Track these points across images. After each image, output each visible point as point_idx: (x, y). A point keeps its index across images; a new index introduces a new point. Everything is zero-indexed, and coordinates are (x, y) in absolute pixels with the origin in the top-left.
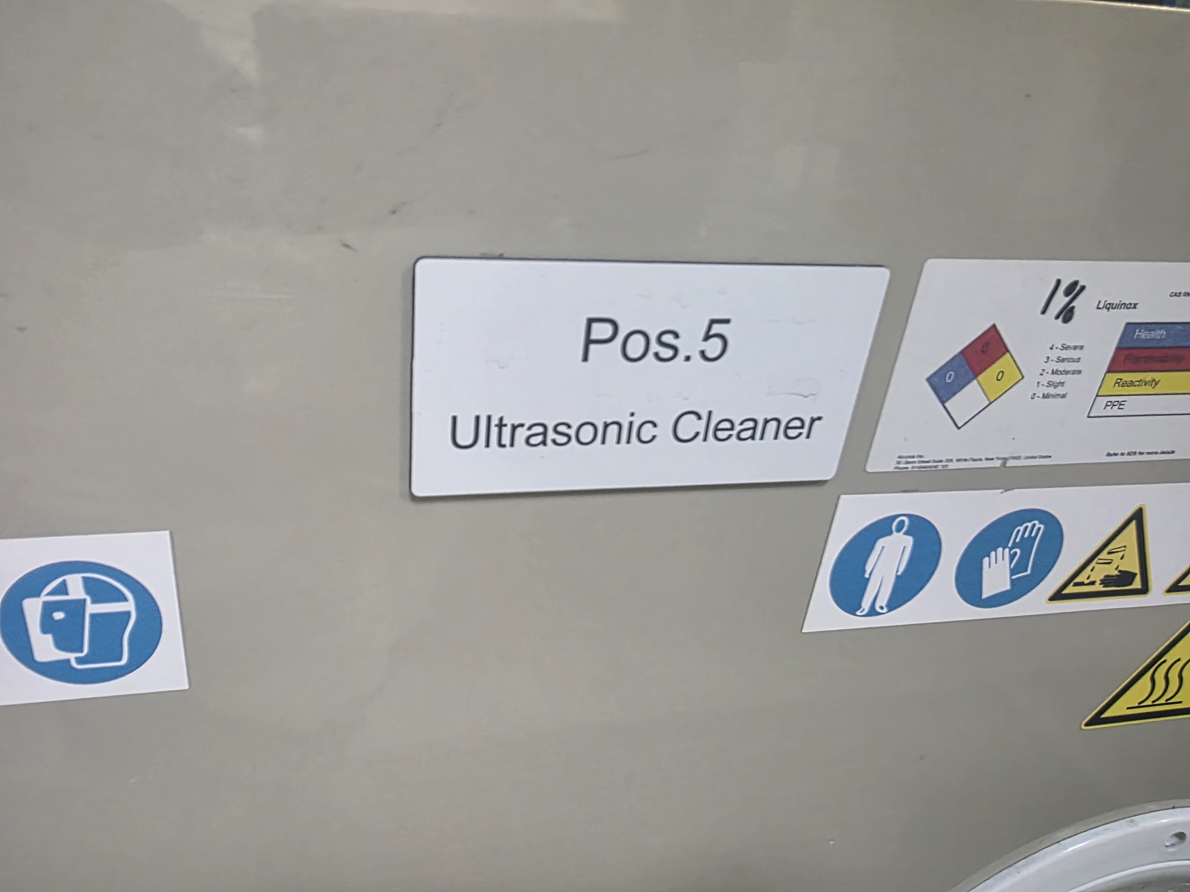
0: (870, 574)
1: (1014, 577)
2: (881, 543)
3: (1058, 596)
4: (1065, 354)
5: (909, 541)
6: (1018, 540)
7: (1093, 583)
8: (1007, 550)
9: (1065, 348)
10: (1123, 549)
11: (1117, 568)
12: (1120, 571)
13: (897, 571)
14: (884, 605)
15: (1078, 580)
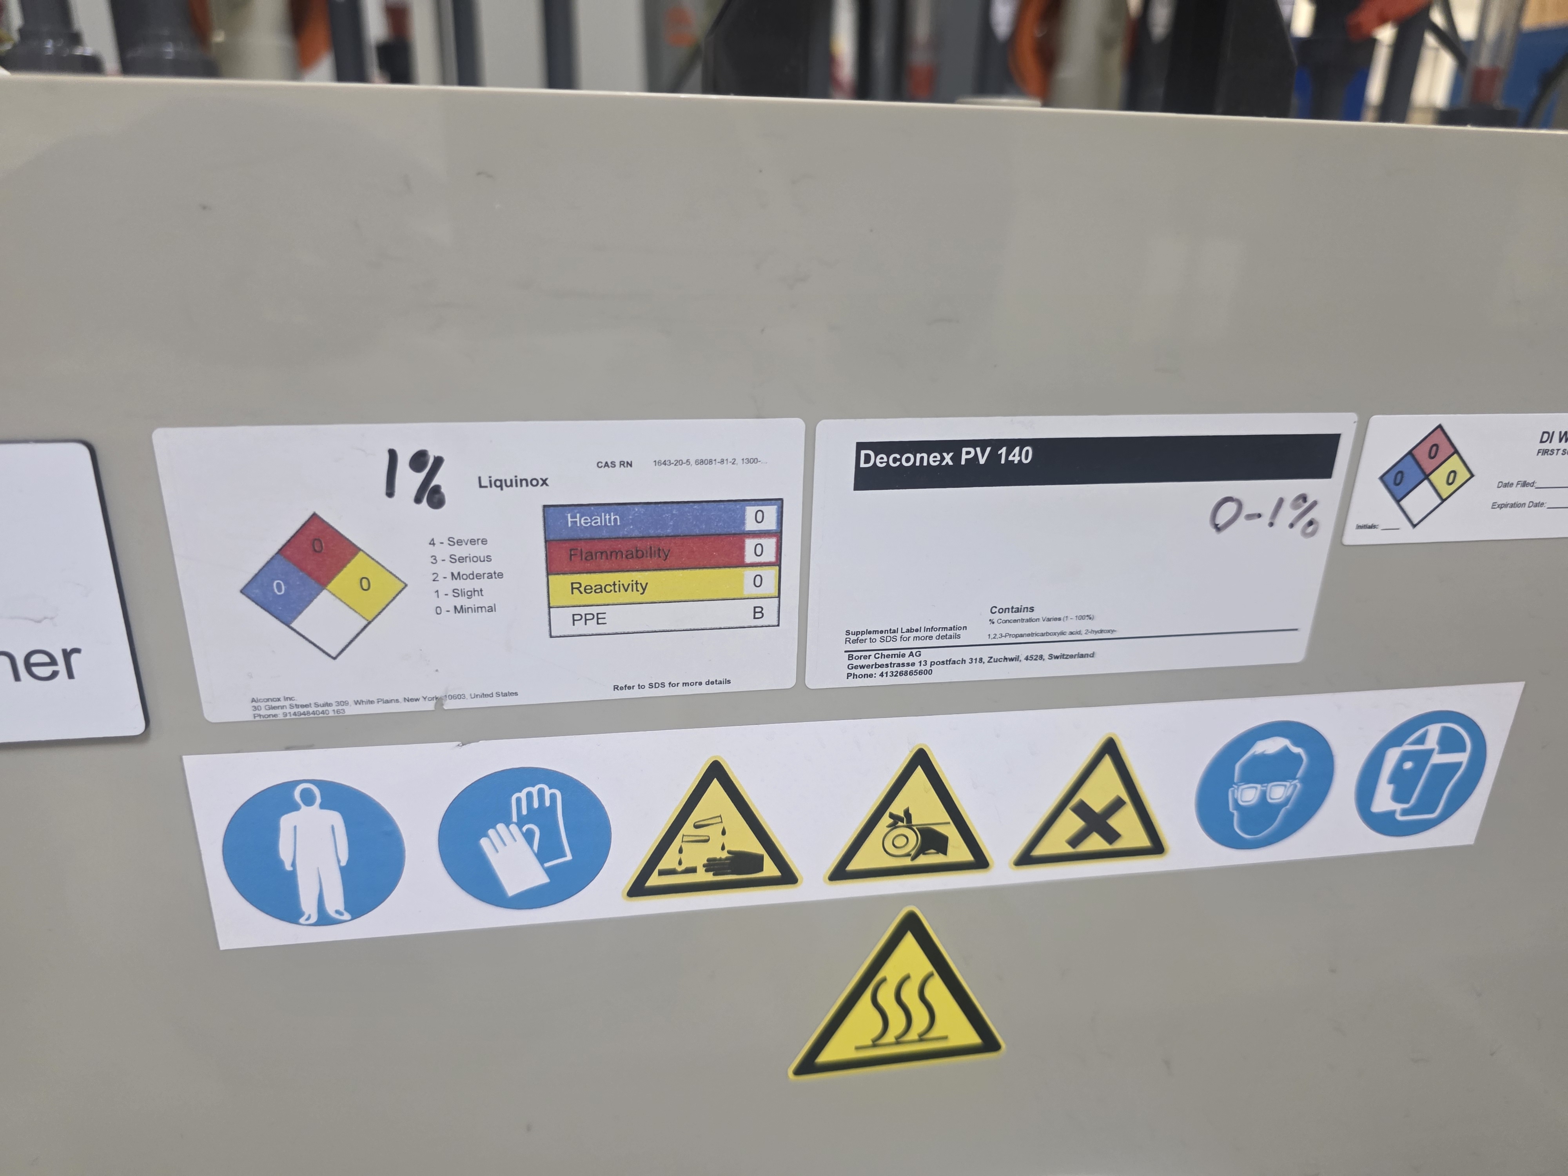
0: (293, 864)
1: (547, 865)
2: (287, 822)
3: (638, 889)
4: (459, 551)
5: (335, 818)
6: (524, 812)
7: (693, 870)
8: (514, 828)
9: (452, 542)
10: (719, 820)
11: (723, 848)
12: (729, 852)
13: (339, 861)
14: (341, 908)
15: (663, 865)
